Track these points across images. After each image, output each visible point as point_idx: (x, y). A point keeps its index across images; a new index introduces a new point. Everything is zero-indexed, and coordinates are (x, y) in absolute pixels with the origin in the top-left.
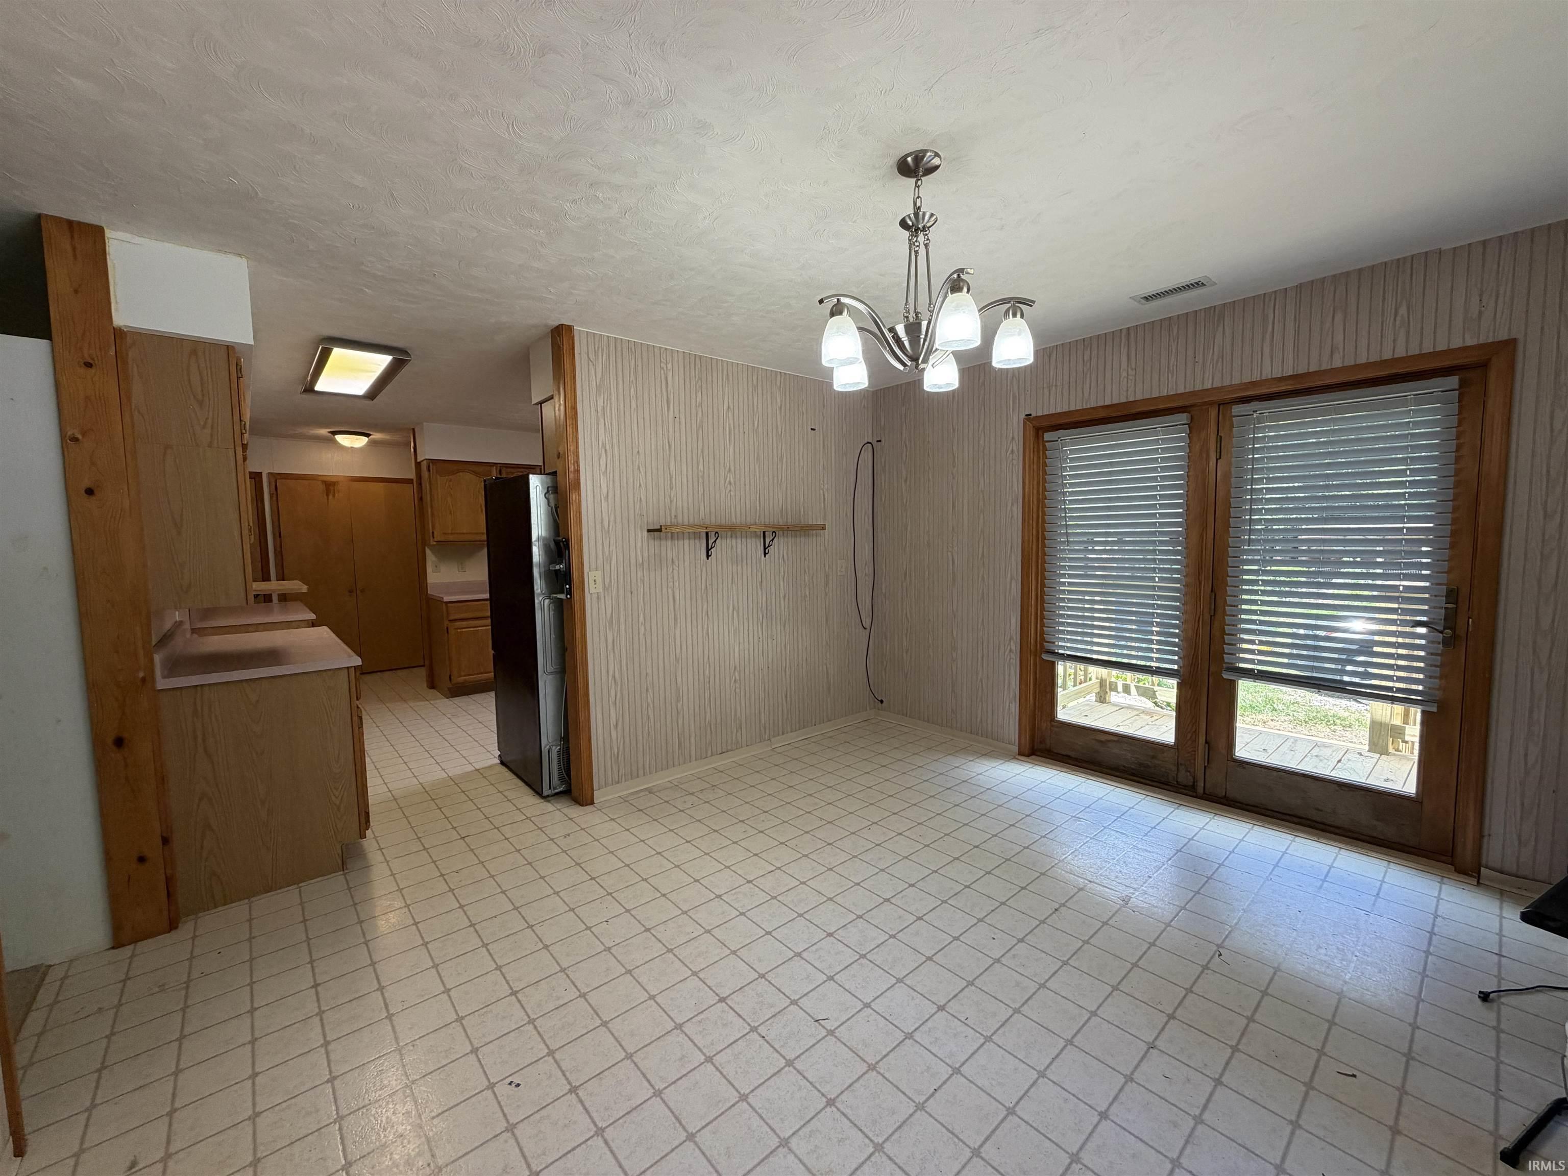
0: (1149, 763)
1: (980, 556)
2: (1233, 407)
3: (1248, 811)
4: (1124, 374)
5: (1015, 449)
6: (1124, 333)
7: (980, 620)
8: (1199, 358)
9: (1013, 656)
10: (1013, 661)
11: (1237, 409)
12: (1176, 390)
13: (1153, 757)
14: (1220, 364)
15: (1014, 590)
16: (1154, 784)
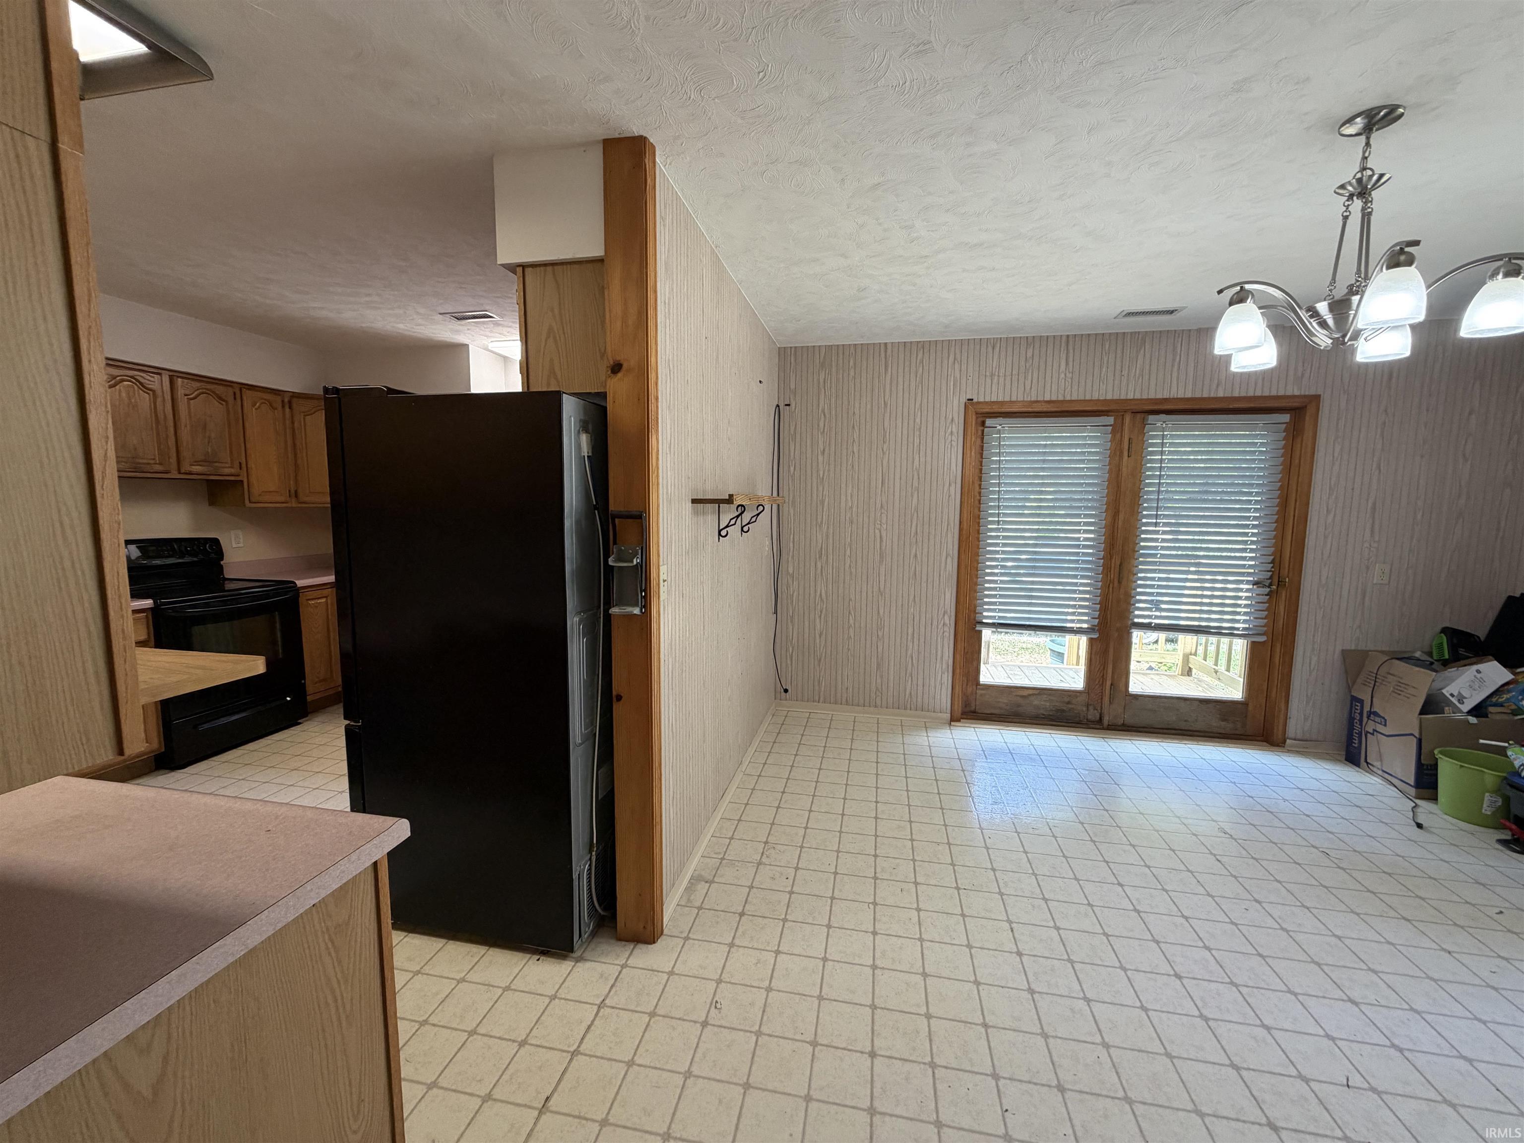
0: (1065, 708)
1: (912, 534)
2: (1150, 416)
3: (1140, 732)
4: (1062, 376)
5: (954, 430)
6: (1064, 339)
7: (912, 597)
8: (1125, 373)
9: (946, 629)
10: (947, 634)
11: (1151, 418)
12: (1106, 396)
13: (1069, 703)
14: (1140, 380)
15: (949, 567)
16: (1070, 725)
